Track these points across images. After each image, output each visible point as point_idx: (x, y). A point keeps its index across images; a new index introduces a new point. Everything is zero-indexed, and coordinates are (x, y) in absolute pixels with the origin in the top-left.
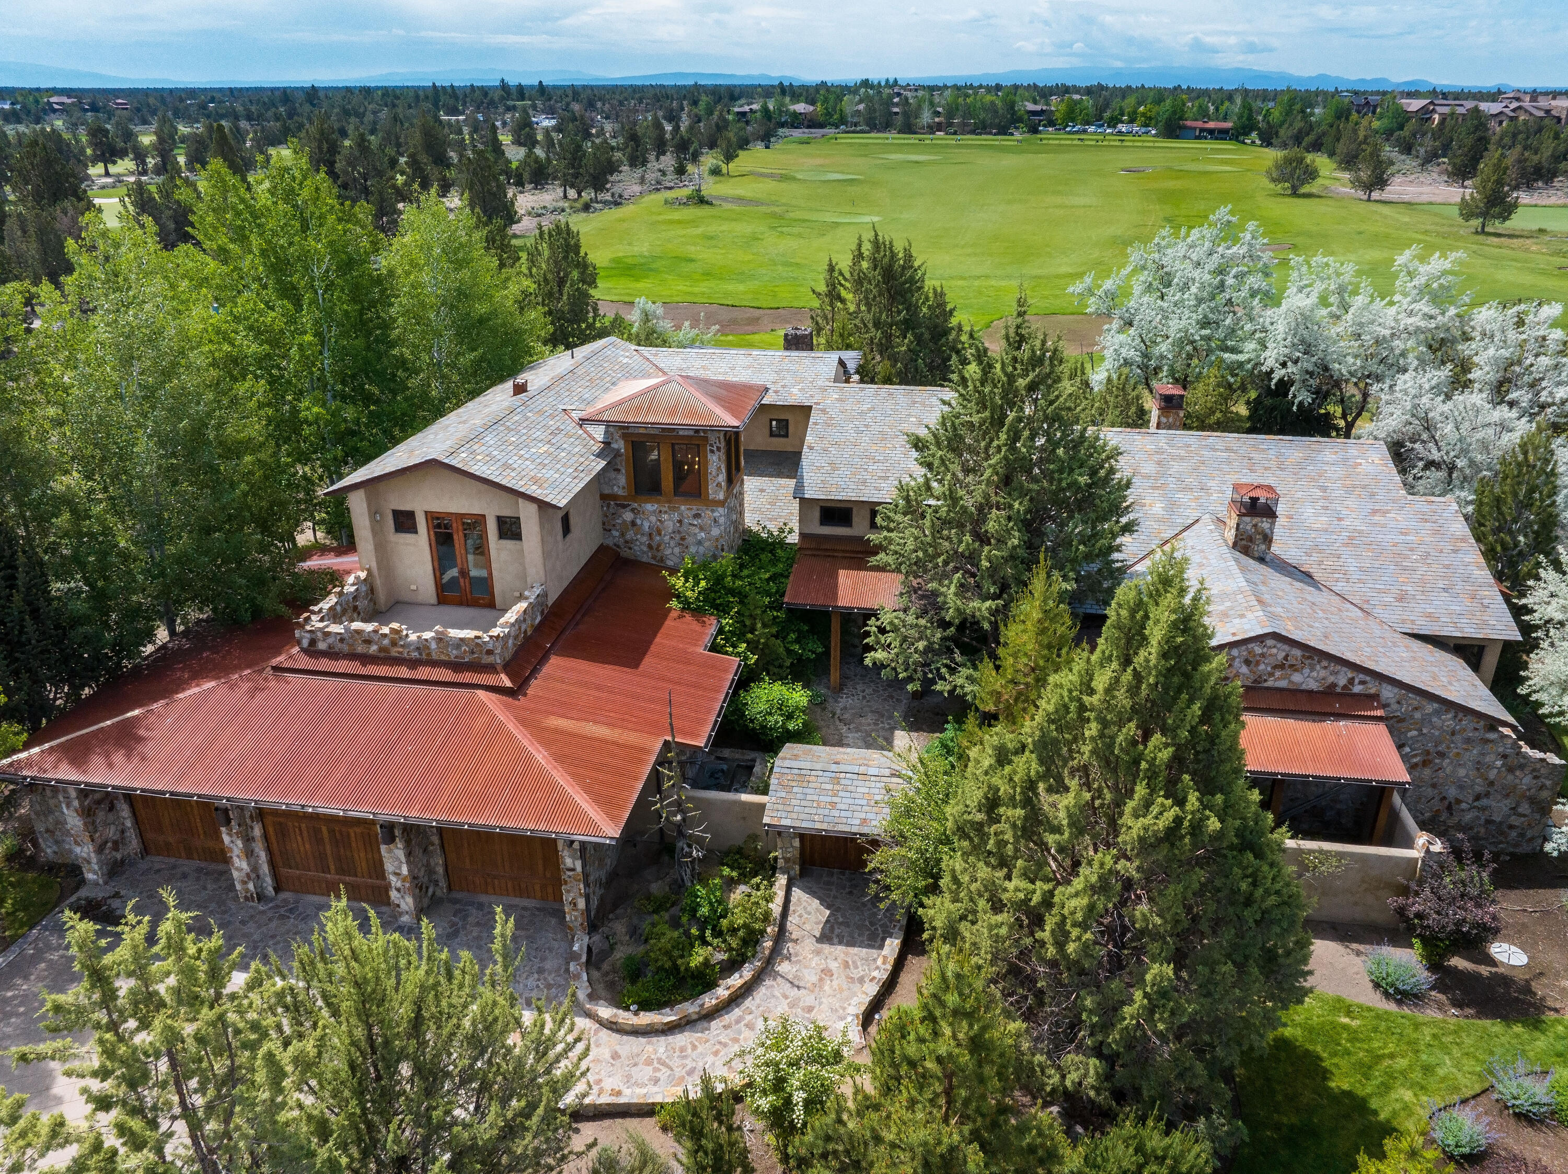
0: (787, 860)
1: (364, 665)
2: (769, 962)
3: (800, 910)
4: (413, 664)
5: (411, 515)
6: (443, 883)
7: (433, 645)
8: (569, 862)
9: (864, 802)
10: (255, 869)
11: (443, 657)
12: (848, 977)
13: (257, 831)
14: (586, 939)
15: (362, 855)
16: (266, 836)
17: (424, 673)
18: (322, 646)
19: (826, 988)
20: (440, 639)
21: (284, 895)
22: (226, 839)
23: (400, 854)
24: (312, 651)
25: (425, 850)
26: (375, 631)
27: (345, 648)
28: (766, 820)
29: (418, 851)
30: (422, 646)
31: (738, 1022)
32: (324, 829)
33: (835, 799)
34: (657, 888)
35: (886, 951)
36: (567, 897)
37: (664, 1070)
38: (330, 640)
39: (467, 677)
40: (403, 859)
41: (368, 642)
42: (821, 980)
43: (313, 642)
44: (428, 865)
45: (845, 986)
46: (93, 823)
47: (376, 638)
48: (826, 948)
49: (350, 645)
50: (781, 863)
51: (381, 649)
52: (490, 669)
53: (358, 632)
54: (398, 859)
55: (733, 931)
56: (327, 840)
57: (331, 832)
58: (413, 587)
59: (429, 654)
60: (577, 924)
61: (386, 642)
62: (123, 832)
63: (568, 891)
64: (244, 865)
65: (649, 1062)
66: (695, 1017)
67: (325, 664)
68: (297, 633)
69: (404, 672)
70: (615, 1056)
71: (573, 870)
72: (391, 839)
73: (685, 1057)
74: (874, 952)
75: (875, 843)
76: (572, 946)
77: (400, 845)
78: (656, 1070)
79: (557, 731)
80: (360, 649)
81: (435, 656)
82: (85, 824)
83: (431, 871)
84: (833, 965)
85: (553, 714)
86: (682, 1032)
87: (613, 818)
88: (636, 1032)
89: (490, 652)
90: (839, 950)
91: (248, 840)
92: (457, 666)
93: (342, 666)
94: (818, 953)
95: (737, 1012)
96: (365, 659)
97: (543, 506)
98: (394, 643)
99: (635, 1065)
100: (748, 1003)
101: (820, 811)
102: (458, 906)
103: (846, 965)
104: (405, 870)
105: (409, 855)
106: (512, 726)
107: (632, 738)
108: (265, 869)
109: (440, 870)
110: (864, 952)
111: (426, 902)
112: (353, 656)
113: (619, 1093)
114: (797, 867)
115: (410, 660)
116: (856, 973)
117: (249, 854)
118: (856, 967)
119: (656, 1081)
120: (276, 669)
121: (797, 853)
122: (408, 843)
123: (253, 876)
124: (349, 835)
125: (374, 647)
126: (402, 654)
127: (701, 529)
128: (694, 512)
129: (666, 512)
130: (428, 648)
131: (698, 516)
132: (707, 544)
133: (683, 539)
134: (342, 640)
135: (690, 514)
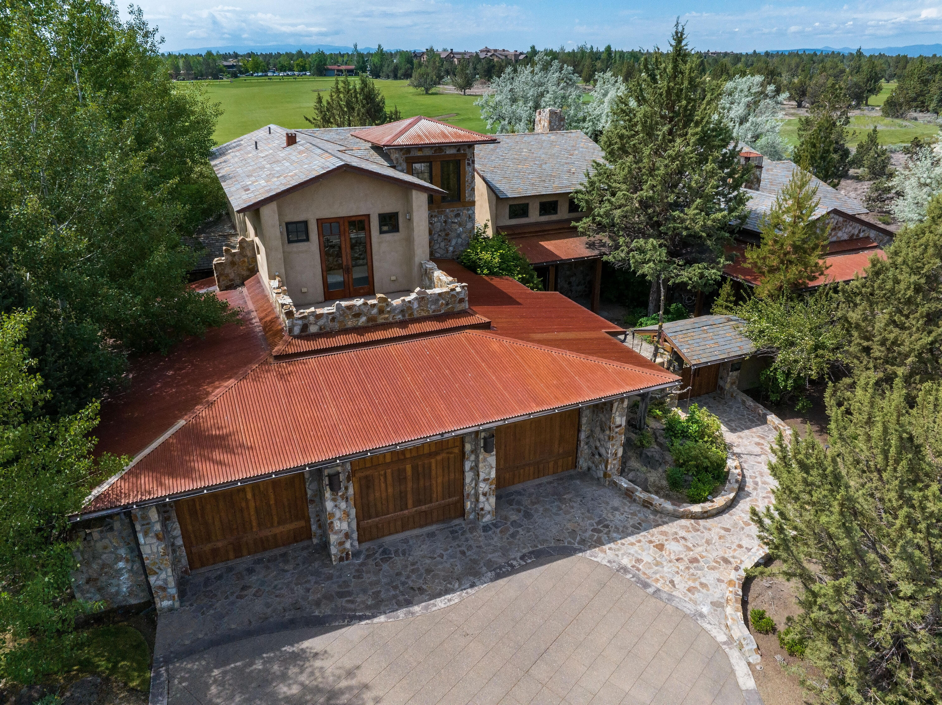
1: (361, 335)
4: (403, 324)
7: (416, 305)
8: (617, 421)
11: (423, 314)
13: (351, 491)
17: (414, 328)
18: (313, 329)
20: (422, 299)
22: (329, 504)
24: (308, 335)
26: (365, 304)
27: (337, 326)
30: (407, 308)
33: (715, 341)
36: (611, 451)
38: (321, 322)
39: (450, 323)
41: (357, 315)
43: (305, 327)
47: (365, 310)
49: (341, 322)
53: (348, 308)
54: (490, 465)
56: (409, 479)
57: (415, 467)
58: (304, 290)
59: (411, 314)
61: (375, 311)
63: (613, 445)
66: (738, 490)
67: (323, 343)
69: (397, 332)
70: (726, 530)
71: (620, 426)
72: (489, 448)
80: (351, 323)
81: (416, 315)
94: (740, 437)
98: (381, 311)
104: (493, 475)
108: (355, 525)
112: (346, 331)
115: (397, 322)
120: (279, 357)
124: (430, 466)
125: (363, 319)
126: (387, 319)
127: (460, 225)
128: (455, 213)
129: (435, 216)
130: (410, 308)
131: (458, 215)
132: (463, 236)
133: (447, 235)
134: (333, 319)
135: (452, 214)
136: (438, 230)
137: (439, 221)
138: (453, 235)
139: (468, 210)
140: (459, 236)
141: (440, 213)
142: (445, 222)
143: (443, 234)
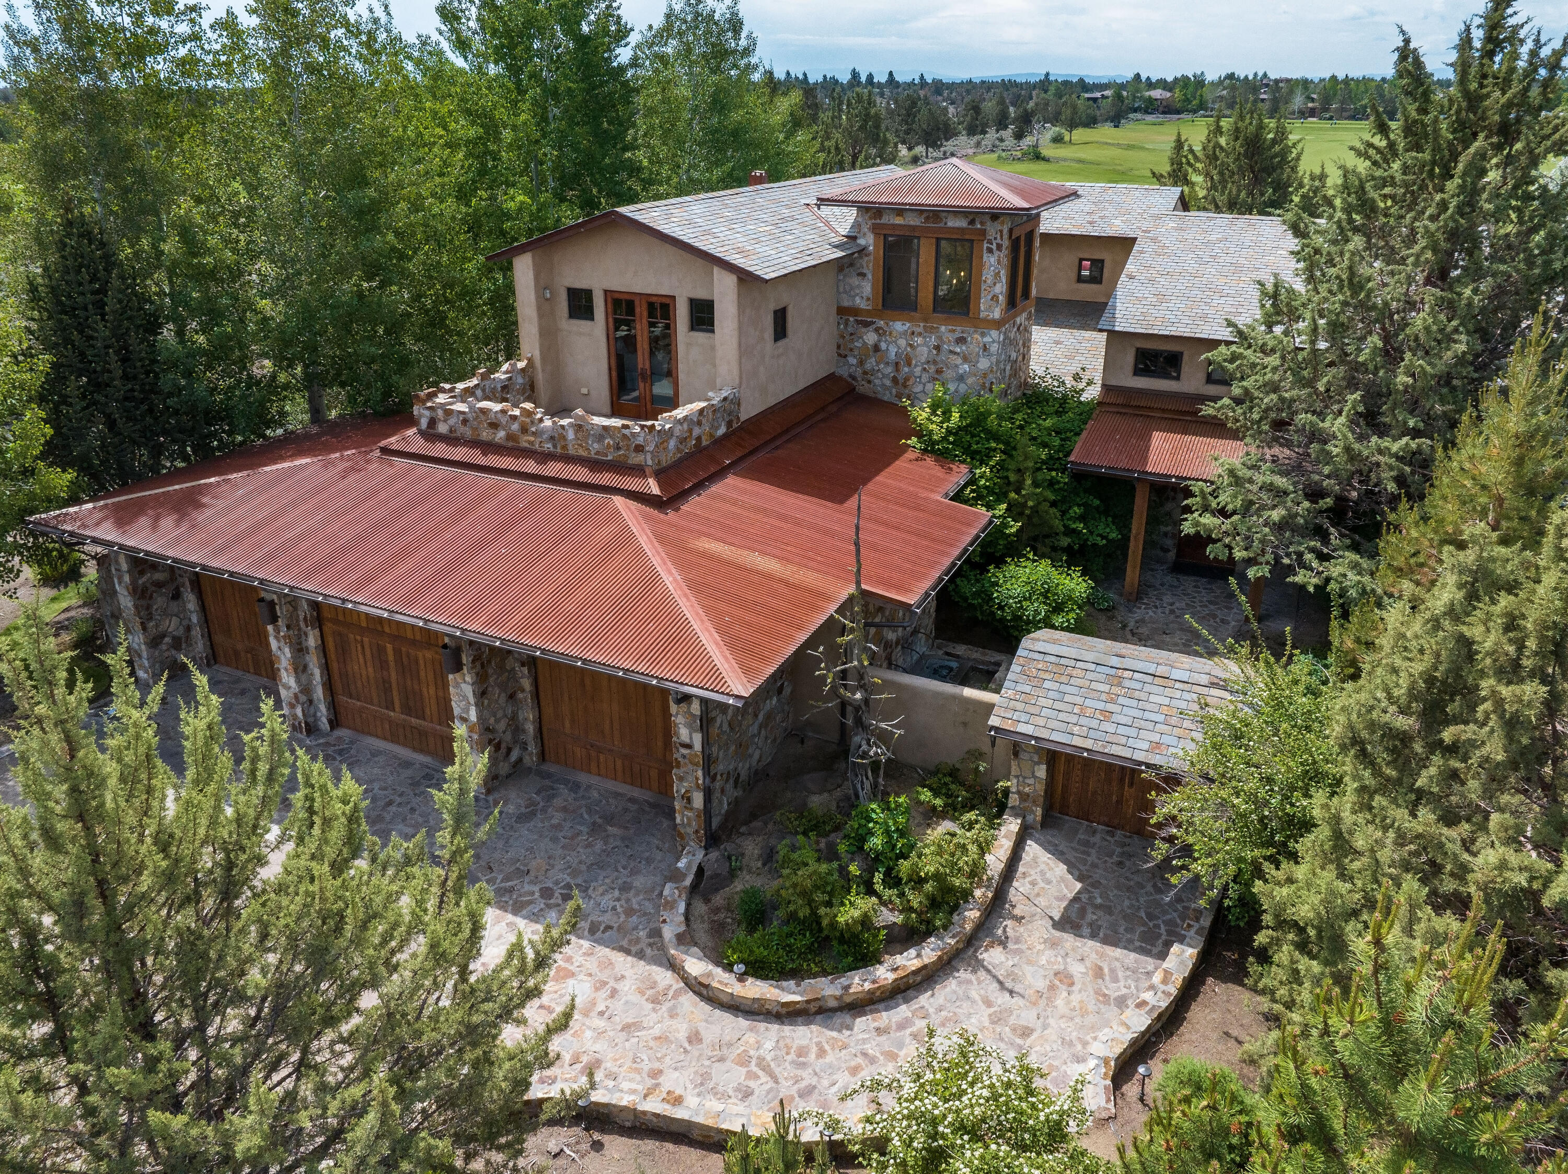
0: (1024, 797)
1: (485, 454)
2: (971, 941)
3: (1034, 874)
4: (544, 457)
5: (588, 293)
6: (532, 748)
7: (569, 432)
8: (684, 733)
9: (1160, 718)
10: (306, 690)
11: (582, 453)
12: (1098, 992)
13: (312, 641)
14: (700, 855)
15: (432, 691)
16: (323, 648)
17: (554, 469)
18: (442, 428)
19: (1059, 1002)
20: (580, 428)
21: (342, 732)
22: (274, 644)
23: (468, 690)
24: (430, 435)
25: (512, 697)
26: (503, 412)
27: (467, 432)
28: (994, 721)
29: (498, 695)
30: (558, 436)
31: (901, 1026)
32: (389, 647)
33: (1110, 707)
34: (817, 802)
35: (1171, 962)
36: (679, 788)
37: (764, 1078)
38: (452, 421)
39: (605, 479)
40: (472, 700)
41: (494, 426)
42: (1052, 987)
43: (432, 422)
44: (514, 718)
45: (1091, 1007)
46: (148, 608)
47: (504, 420)
48: (1069, 940)
49: (475, 429)
50: (1014, 800)
51: (510, 437)
52: (639, 471)
53: (484, 411)
54: (465, 697)
55: (918, 882)
56: (392, 664)
57: (397, 652)
58: (584, 391)
59: (565, 447)
60: (690, 830)
61: (516, 427)
62: (188, 629)
63: (681, 779)
64: (292, 682)
65: (744, 1060)
66: (833, 1003)
67: (440, 450)
68: (416, 410)
69: (531, 466)
70: (695, 1038)
71: (689, 746)
72: (458, 667)
73: (803, 1065)
74: (1149, 963)
75: (1173, 780)
76: (678, 859)
77: (468, 678)
78: (751, 1076)
79: (705, 555)
80: (485, 435)
81: (570, 448)
82: (136, 607)
83: (516, 728)
84: (1076, 969)
85: (708, 535)
86: (807, 1023)
87: (747, 671)
88: (736, 1007)
89: (639, 449)
90: (1090, 947)
91: (299, 650)
92: (595, 465)
93: (460, 453)
94: (1053, 944)
95: (903, 1011)
96: (488, 447)
97: (745, 278)
98: (524, 429)
99: (722, 1060)
100: (924, 999)
101: (1083, 721)
102: (547, 782)
103: (1098, 973)
104: (473, 715)
105: (482, 695)
106: (645, 539)
107: (809, 577)
108: (319, 693)
109: (530, 728)
110: (1131, 957)
111: (504, 768)
112: (475, 443)
113: (678, 1101)
114: (1039, 811)
115: (542, 453)
116: (1114, 990)
117: (300, 669)
118: (1115, 980)
119: (747, 1094)
120: (385, 451)
121: (1041, 788)
122: (481, 680)
123: (303, 698)
124: (417, 661)
125: (501, 434)
126: (532, 443)
127: (965, 359)
128: (957, 335)
129: (920, 334)
130: (564, 438)
131: (961, 340)
132: (970, 381)
133: (939, 372)
134: (465, 422)
135: (952, 337)
136: (923, 360)
137: (925, 344)
138: (949, 374)
139: (983, 335)
140: (961, 378)
141: (930, 330)
142: (937, 348)
143: (932, 369)
